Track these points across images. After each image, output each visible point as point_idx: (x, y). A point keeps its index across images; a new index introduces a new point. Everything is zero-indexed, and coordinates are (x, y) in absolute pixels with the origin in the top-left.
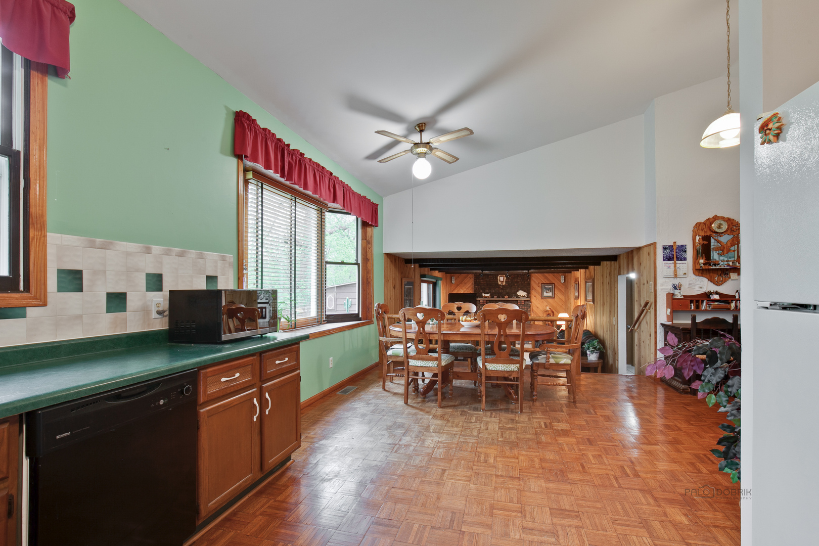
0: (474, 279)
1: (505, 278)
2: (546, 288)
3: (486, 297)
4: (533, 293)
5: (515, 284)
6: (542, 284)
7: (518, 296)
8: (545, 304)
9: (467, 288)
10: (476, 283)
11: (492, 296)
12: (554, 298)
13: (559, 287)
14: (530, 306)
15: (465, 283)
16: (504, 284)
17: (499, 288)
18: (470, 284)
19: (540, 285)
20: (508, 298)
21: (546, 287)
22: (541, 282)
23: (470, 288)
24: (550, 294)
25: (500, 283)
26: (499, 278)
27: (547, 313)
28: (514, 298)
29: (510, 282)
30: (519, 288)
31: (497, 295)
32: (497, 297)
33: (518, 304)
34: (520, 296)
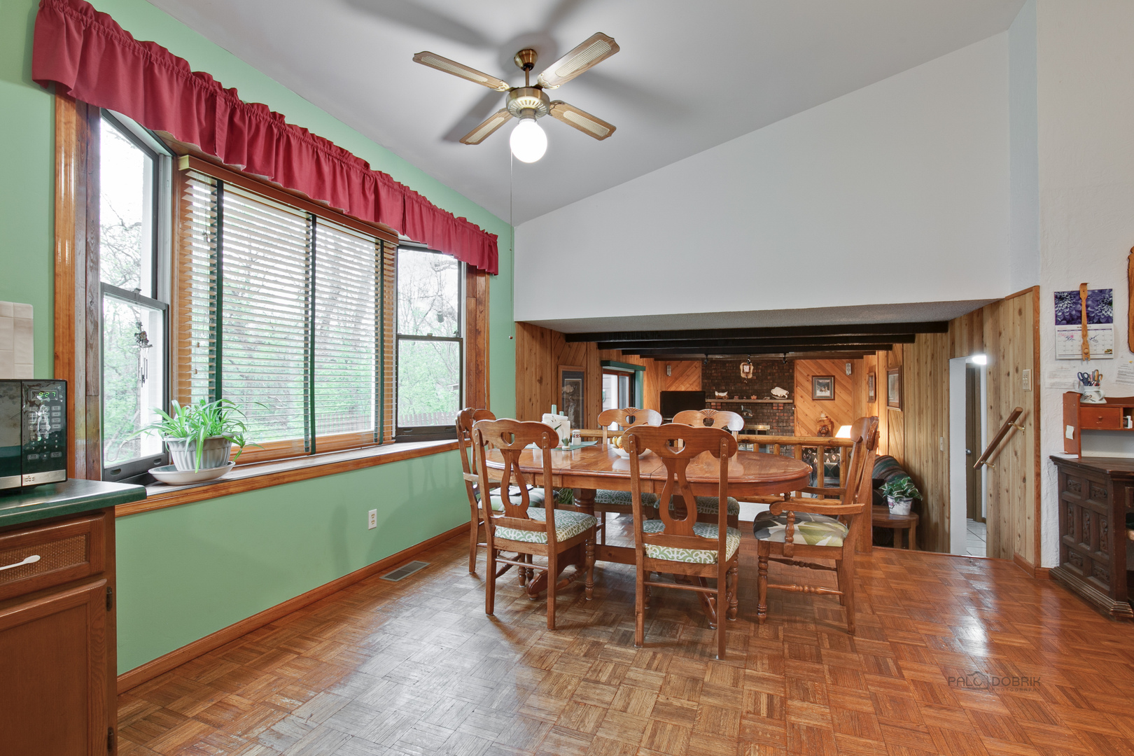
0: (702, 369)
1: (752, 368)
2: (820, 384)
3: (721, 398)
4: (799, 391)
5: (769, 377)
6: (813, 376)
7: (772, 397)
8: (819, 408)
9: (691, 383)
10: (705, 376)
11: (731, 396)
12: (834, 399)
13: (843, 382)
14: (793, 413)
15: (688, 376)
16: (750, 376)
17: (742, 383)
18: (696, 377)
19: (810, 379)
20: (757, 399)
21: (821, 381)
22: (811, 374)
23: (695, 384)
24: (827, 393)
25: (743, 375)
26: (741, 367)
27: (822, 424)
28: (767, 400)
29: (760, 374)
30: (775, 384)
31: (739, 394)
32: (739, 398)
33: (772, 408)
34: (777, 396)
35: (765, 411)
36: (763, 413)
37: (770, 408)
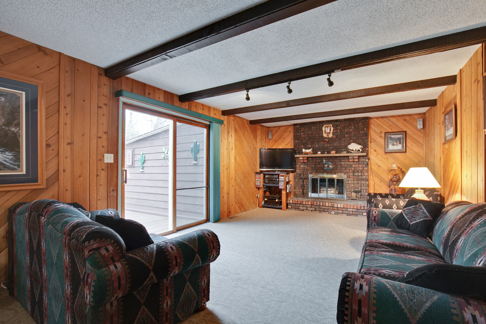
0: (294, 133)
1: (332, 129)
2: (391, 138)
3: (307, 154)
4: (372, 147)
5: (346, 136)
6: (385, 133)
7: (348, 151)
8: (391, 160)
9: (286, 144)
10: (296, 138)
11: (315, 152)
12: (406, 152)
13: (414, 136)
14: (368, 164)
15: (284, 139)
16: (331, 136)
17: (324, 141)
18: (290, 139)
19: (383, 135)
20: (336, 153)
21: (393, 136)
22: (384, 131)
23: (290, 144)
24: (399, 147)
25: (325, 135)
26: (323, 129)
27: (394, 173)
28: (344, 154)
29: (339, 134)
30: (352, 141)
31: (322, 151)
32: (321, 153)
33: (349, 161)
34: (353, 150)
35: (343, 163)
36: (341, 165)
37: (347, 160)
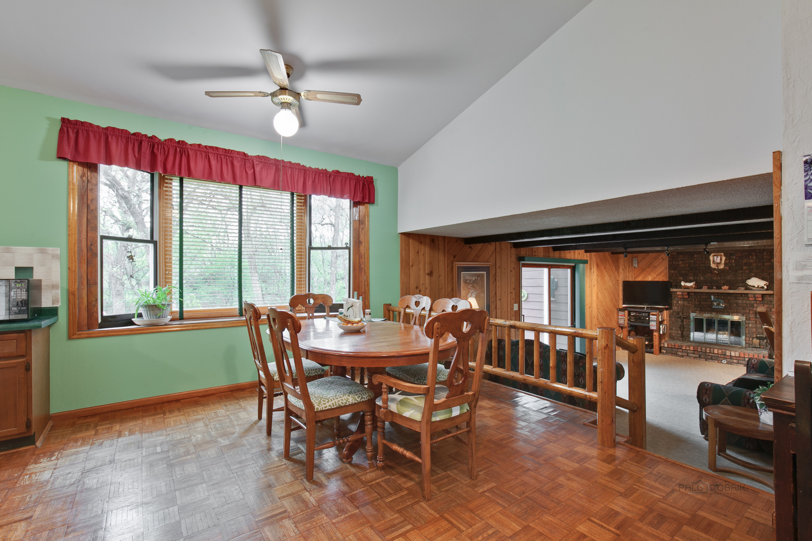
0: (669, 261)
1: (724, 258)
3: (687, 288)
5: (744, 268)
7: (747, 287)
9: (657, 273)
10: (671, 267)
11: (699, 286)
15: (655, 267)
16: (722, 267)
17: (712, 273)
18: (663, 268)
20: (730, 289)
23: (662, 274)
25: (713, 266)
26: (711, 258)
28: (741, 290)
29: (734, 265)
30: (753, 274)
31: (709, 285)
32: (709, 288)
33: (748, 300)
34: (754, 286)
35: (740, 302)
36: (738, 304)
37: (746, 298)
